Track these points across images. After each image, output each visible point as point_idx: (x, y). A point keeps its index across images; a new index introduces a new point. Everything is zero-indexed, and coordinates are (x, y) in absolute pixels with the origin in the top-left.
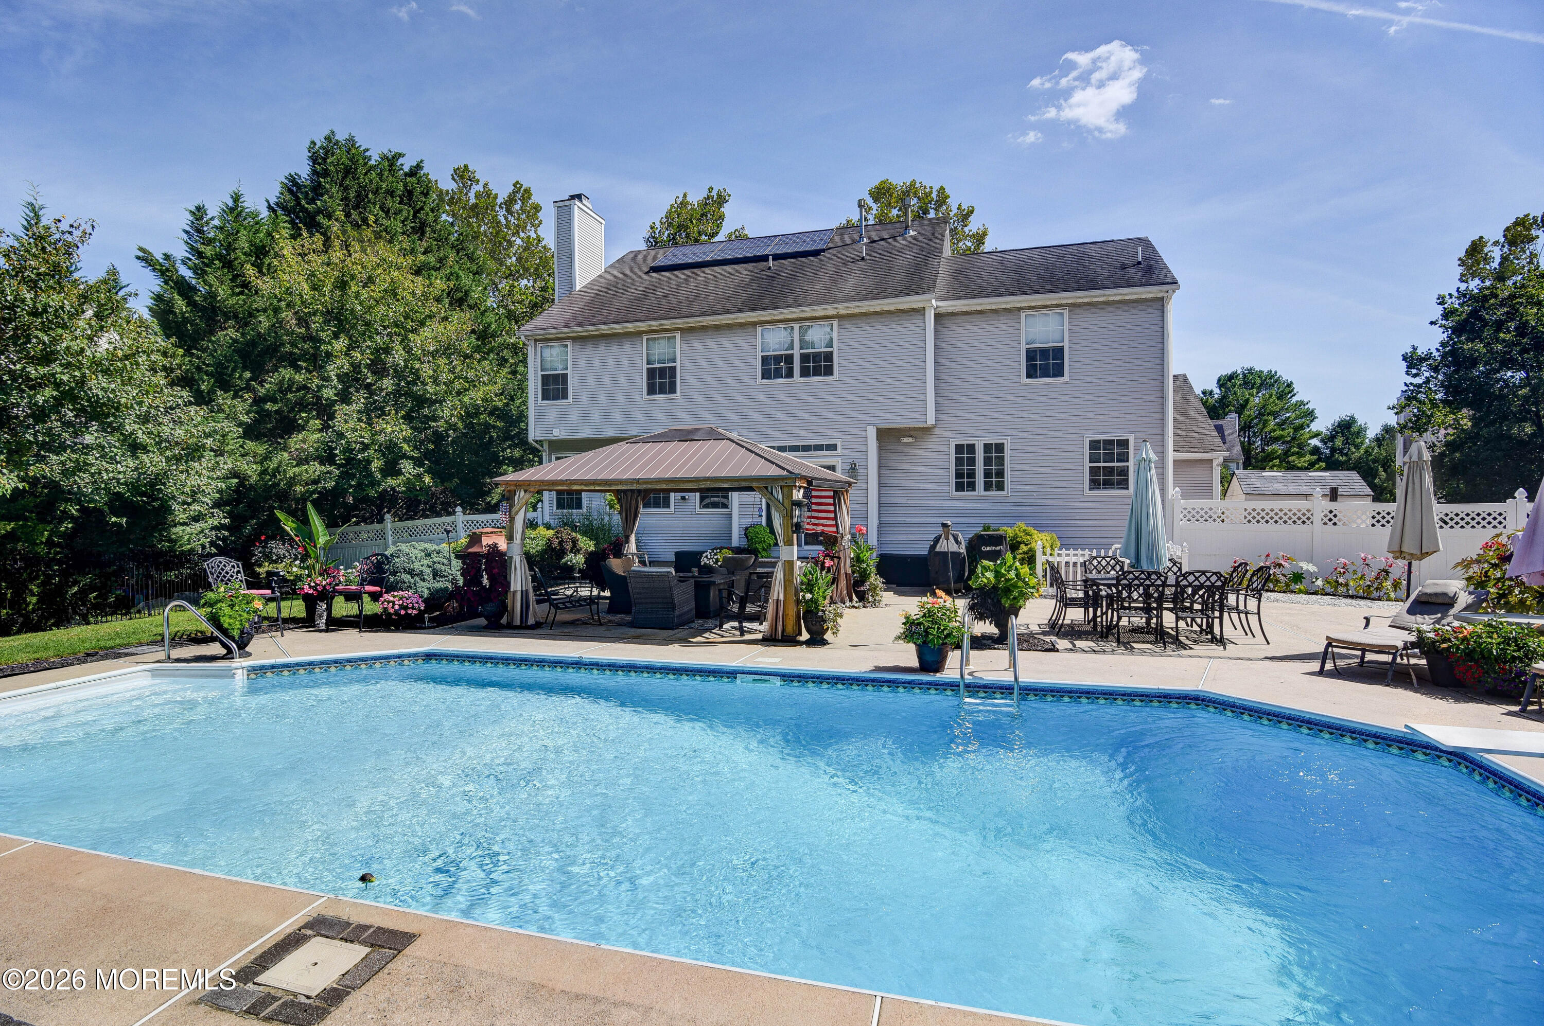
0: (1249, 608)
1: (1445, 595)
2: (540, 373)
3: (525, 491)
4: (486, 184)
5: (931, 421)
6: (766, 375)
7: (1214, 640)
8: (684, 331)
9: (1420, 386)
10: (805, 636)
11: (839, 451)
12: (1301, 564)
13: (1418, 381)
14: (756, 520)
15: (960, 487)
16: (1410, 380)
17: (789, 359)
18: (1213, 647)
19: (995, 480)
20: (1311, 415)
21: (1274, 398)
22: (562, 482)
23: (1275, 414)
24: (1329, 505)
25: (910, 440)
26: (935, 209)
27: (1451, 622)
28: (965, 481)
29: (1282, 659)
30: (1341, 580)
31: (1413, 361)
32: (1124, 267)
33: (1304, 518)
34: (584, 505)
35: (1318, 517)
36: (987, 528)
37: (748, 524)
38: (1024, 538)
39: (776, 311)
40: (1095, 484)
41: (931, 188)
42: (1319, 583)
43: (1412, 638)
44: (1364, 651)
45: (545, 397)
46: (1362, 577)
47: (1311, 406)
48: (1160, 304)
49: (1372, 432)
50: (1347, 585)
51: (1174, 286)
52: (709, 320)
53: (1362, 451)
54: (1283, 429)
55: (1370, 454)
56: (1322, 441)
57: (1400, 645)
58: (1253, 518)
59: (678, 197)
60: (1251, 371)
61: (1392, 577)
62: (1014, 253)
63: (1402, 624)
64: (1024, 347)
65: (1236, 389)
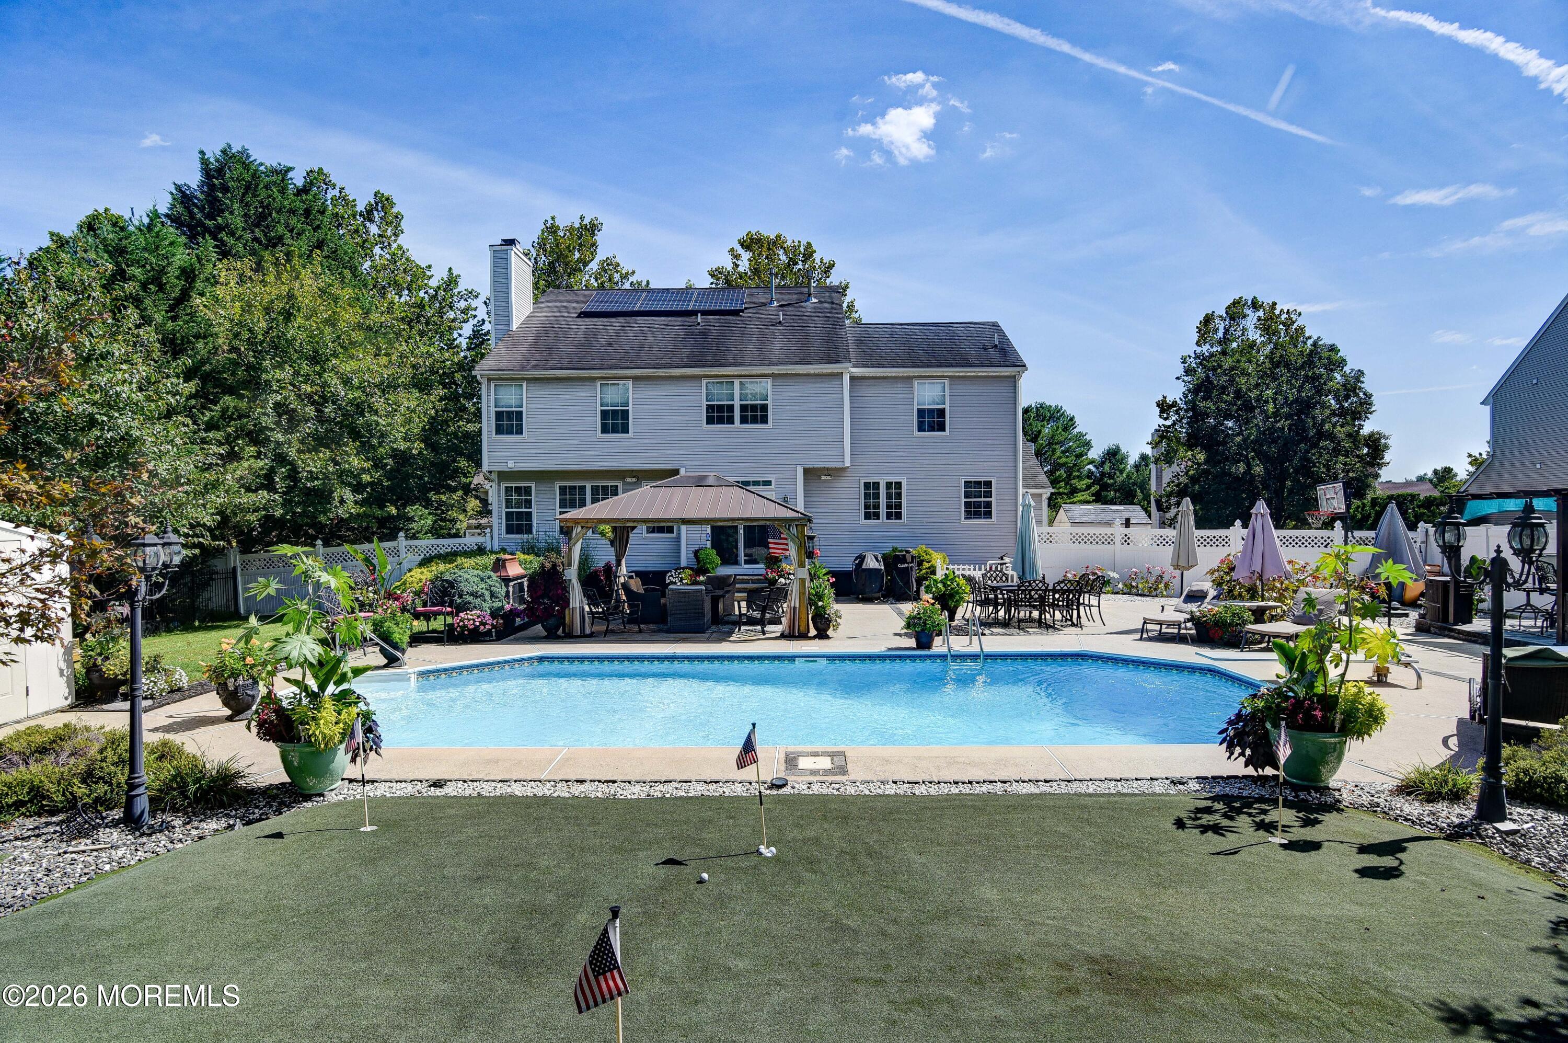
0: (1092, 603)
1: (1202, 591)
2: (493, 410)
3: (582, 527)
4: (342, 189)
5: (847, 463)
6: (710, 421)
7: (1073, 625)
8: (636, 379)
9: (1169, 427)
10: (813, 632)
11: (773, 486)
12: (1109, 573)
13: (1168, 423)
14: (703, 545)
15: (867, 516)
16: (1162, 422)
17: (731, 408)
18: (1073, 628)
19: (895, 512)
20: (1088, 445)
21: (1060, 430)
22: (617, 520)
23: (1061, 443)
24: (1125, 531)
25: (829, 478)
26: (803, 261)
27: (1206, 606)
28: (871, 512)
29: (1117, 633)
30: (1134, 584)
31: (1164, 407)
32: (985, 349)
33: (1109, 540)
34: (534, 530)
35: (1118, 539)
36: (895, 550)
37: (697, 547)
38: (926, 557)
39: (721, 369)
40: (969, 515)
41: (799, 242)
42: (1120, 586)
43: (1188, 616)
44: (1161, 625)
45: (499, 431)
46: (1147, 582)
47: (1088, 437)
48: (1013, 381)
49: (1133, 458)
50: (1137, 587)
51: (1023, 368)
52: (661, 372)
53: (1124, 475)
54: (1067, 457)
55: (1131, 478)
56: (1095, 466)
57: (1182, 620)
58: (1077, 540)
59: (546, 221)
60: (1042, 404)
61: (1165, 580)
62: (899, 327)
63: (1179, 609)
64: (916, 407)
65: (1031, 421)
